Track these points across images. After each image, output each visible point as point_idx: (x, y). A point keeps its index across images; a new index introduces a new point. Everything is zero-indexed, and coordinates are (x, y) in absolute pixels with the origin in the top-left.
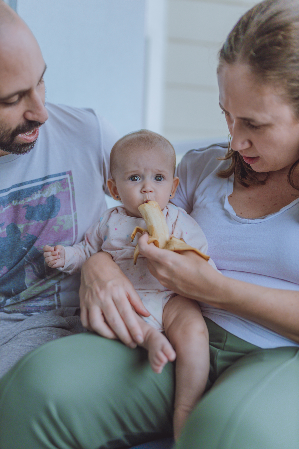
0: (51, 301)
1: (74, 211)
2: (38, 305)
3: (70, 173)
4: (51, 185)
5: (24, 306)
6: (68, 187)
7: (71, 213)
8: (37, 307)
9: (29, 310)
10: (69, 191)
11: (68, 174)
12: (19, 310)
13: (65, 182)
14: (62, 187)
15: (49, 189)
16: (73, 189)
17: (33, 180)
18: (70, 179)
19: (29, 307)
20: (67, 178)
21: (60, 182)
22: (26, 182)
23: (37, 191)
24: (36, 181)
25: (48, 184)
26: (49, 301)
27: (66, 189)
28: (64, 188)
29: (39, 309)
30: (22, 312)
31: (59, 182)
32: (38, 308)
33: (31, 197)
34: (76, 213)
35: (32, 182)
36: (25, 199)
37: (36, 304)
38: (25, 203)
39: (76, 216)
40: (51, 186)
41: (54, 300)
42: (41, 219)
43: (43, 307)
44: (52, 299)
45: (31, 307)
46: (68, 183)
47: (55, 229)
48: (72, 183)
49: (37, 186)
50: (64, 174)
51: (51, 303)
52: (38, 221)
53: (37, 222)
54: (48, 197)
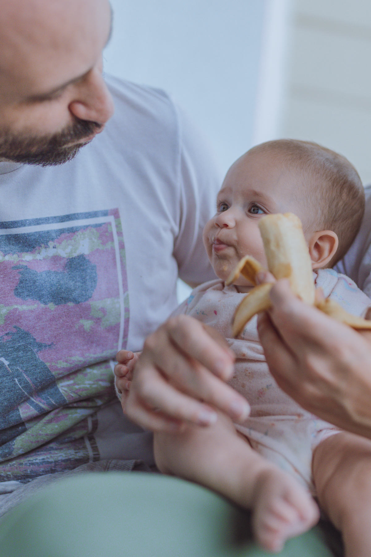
0: (79, 449)
1: (124, 292)
2: (50, 460)
3: (116, 213)
4: (79, 233)
5: (21, 464)
6: (113, 240)
7: (117, 295)
8: (51, 462)
9: (31, 471)
10: (113, 249)
11: (111, 215)
12: (9, 473)
13: (107, 231)
14: (100, 241)
15: (75, 241)
16: (122, 246)
17: (40, 219)
18: (117, 226)
19: (33, 464)
20: (110, 224)
21: (97, 230)
22: (26, 220)
23: (47, 242)
24: (47, 220)
25: (73, 231)
26: (75, 450)
27: (109, 246)
28: (104, 243)
29: (53, 468)
30: (16, 478)
31: (94, 230)
32: (53, 464)
33: (32, 252)
34: (127, 296)
35: (38, 222)
36: (19, 254)
37: (49, 456)
38: (19, 261)
39: (126, 300)
40: (77, 236)
41: (85, 448)
42: (52, 301)
43: (63, 463)
44: (81, 447)
45: (37, 463)
46: (111, 234)
47: (85, 327)
48: (120, 234)
49: (48, 232)
50: (105, 214)
51: (80, 454)
52: (45, 303)
53: (42, 305)
54: (71, 257)
